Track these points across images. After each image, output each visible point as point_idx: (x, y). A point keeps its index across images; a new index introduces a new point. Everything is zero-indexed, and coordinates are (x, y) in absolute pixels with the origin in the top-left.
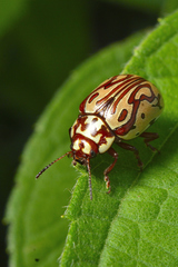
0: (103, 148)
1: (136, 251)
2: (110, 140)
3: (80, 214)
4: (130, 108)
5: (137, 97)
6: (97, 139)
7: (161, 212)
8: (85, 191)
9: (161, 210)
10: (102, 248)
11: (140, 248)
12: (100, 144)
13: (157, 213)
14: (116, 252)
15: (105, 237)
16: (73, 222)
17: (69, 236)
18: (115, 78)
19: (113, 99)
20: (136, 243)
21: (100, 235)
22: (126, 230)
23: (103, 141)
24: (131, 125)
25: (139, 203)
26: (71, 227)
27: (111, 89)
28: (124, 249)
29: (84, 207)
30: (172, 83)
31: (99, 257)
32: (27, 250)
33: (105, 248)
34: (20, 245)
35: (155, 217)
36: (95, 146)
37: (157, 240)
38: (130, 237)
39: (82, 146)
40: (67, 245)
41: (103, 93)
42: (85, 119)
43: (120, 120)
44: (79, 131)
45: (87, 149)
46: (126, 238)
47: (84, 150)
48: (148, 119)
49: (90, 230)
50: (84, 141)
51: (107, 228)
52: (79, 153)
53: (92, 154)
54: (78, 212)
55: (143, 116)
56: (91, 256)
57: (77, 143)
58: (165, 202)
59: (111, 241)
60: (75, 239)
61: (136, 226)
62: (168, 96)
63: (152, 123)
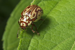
0: (29, 24)
1: (38, 47)
2: (31, 22)
3: (23, 37)
4: (36, 13)
5: (37, 10)
6: (27, 22)
7: (45, 37)
9: (45, 36)
10: (29, 46)
11: (39, 46)
12: (28, 23)
13: (44, 37)
14: (32, 48)
15: (29, 43)
16: (21, 39)
17: (20, 43)
18: (30, 6)
19: (31, 11)
21: (28, 43)
22: (35, 41)
23: (29, 22)
24: (36, 18)
27: (30, 8)
28: (35, 47)
30: (48, 2)
31: (28, 49)
32: (8, 48)
33: (30, 46)
34: (6, 47)
36: (27, 24)
37: (44, 45)
38: (36, 43)
39: (23, 24)
40: (19, 45)
41: (28, 10)
42: (23, 17)
43: (33, 17)
44: (22, 20)
45: (25, 25)
46: (35, 44)
47: (24, 25)
48: (40, 16)
49: (25, 41)
50: (23, 23)
51: (30, 41)
52: (23, 26)
53: (26, 26)
55: (39, 15)
56: (26, 48)
57: (22, 24)
58: (46, 34)
59: (31, 44)
60: (21, 44)
62: (47, 6)
63: (41, 17)
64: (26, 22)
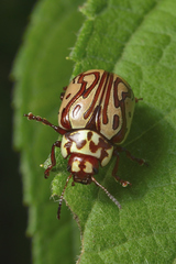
0: (105, 161)
2: (109, 152)
3: (84, 56)
5: (120, 98)
6: (98, 154)
8: (91, 34)
9: (164, 53)
11: (142, 89)
13: (160, 56)
16: (78, 64)
20: (139, 84)
22: (129, 71)
25: (143, 47)
26: (75, 68)
29: (89, 49)
35: (158, 61)
36: (97, 162)
43: (115, 127)
45: (89, 168)
47: (86, 170)
54: (82, 54)
58: (168, 47)
61: (139, 68)
64: (93, 154)
